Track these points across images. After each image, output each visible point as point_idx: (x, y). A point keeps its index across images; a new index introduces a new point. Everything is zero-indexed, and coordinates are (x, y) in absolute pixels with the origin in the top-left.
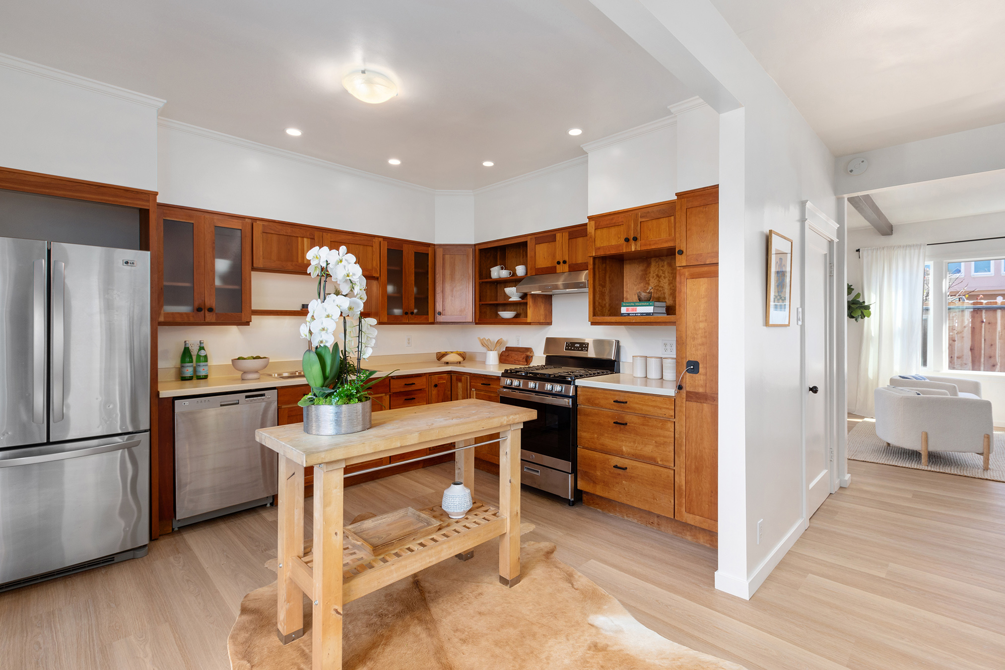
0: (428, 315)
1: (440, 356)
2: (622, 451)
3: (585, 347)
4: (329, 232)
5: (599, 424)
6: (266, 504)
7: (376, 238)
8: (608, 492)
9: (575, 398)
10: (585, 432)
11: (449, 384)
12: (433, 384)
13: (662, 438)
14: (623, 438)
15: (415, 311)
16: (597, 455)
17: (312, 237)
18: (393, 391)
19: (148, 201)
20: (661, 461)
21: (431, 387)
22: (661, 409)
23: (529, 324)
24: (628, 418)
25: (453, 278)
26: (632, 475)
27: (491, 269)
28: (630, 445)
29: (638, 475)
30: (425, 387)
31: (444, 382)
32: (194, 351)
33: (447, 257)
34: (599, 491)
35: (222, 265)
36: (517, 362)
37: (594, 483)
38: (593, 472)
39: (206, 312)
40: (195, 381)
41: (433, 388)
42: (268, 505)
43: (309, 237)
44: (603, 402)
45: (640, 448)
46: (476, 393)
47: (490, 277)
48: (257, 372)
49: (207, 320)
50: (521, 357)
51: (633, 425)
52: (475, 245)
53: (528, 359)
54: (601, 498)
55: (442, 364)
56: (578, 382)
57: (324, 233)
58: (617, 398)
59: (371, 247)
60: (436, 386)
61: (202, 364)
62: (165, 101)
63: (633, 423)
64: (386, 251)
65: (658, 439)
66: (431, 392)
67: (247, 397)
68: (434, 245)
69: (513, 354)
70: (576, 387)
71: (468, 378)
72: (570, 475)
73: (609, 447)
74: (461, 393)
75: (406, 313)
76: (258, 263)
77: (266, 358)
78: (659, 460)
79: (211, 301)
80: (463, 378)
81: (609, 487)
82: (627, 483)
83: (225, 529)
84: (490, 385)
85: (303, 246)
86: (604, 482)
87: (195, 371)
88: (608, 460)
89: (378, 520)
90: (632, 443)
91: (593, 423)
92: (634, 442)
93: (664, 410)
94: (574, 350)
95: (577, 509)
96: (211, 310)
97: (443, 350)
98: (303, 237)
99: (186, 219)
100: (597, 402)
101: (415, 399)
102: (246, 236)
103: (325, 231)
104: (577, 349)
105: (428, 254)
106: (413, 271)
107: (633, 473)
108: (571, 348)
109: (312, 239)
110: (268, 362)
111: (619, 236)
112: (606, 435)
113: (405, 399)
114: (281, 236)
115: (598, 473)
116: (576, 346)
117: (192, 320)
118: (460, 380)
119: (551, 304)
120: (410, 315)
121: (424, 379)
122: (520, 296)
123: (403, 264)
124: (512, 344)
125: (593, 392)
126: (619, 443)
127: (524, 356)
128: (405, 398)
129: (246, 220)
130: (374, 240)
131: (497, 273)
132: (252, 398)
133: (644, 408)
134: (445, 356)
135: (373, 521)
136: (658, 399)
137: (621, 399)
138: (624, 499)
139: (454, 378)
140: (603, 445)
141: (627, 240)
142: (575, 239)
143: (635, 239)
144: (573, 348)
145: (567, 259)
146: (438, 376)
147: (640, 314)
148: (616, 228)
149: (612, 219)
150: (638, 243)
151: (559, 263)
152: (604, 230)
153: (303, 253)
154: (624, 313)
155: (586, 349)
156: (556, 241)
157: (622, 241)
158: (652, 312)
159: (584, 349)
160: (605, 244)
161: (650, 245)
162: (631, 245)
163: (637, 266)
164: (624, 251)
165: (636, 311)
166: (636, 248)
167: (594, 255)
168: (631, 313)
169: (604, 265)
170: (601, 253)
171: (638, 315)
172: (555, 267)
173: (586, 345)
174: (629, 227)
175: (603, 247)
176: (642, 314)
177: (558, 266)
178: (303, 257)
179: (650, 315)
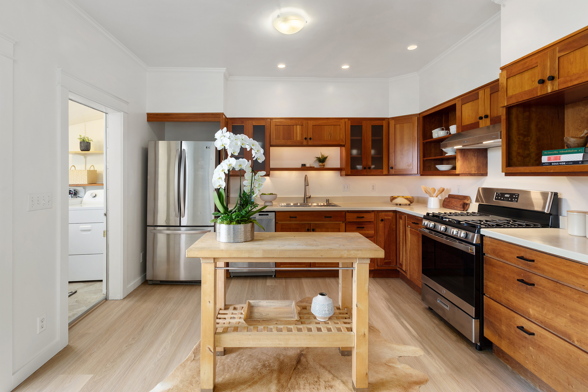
0: (383, 169)
1: (393, 198)
2: (529, 313)
3: (515, 198)
4: (312, 120)
5: (504, 277)
7: (343, 119)
8: (514, 352)
9: (479, 247)
10: (490, 281)
11: (394, 220)
12: (380, 219)
13: (579, 314)
14: (530, 300)
15: (373, 167)
16: (503, 309)
17: (302, 124)
18: (348, 220)
19: (220, 118)
20: (578, 341)
21: (379, 221)
22: (577, 277)
23: (458, 175)
24: (535, 279)
25: (402, 142)
26: (540, 344)
27: (433, 131)
28: (537, 309)
29: (548, 347)
30: (373, 220)
31: (390, 218)
33: (398, 126)
34: (504, 346)
36: (456, 207)
37: (500, 336)
38: (498, 325)
41: (380, 221)
42: (273, 276)
43: (300, 124)
44: (508, 255)
45: (550, 317)
46: (410, 229)
47: (433, 138)
48: (271, 202)
50: (459, 203)
51: (541, 288)
52: (420, 114)
53: (465, 206)
54: (503, 353)
55: (394, 205)
56: (484, 231)
57: (309, 121)
58: (522, 254)
59: (339, 126)
60: (382, 220)
62: (226, 68)
63: (541, 285)
64: (350, 127)
65: (574, 313)
66: (379, 224)
67: (260, 215)
68: (388, 119)
69: (453, 201)
70: (482, 236)
71: (406, 217)
72: (473, 319)
73: (515, 305)
74: (402, 228)
75: (365, 168)
76: (273, 142)
77: (276, 194)
78: (575, 339)
80: (403, 216)
81: (515, 347)
82: (534, 350)
84: (418, 224)
85: (297, 130)
86: (509, 339)
88: (514, 317)
89: (270, 303)
90: (540, 309)
91: (499, 275)
92: (543, 308)
93: (582, 280)
94: (503, 200)
98: (297, 125)
99: (241, 124)
100: (502, 254)
101: (364, 228)
102: (267, 129)
103: (309, 119)
104: (507, 199)
105: (383, 126)
106: (370, 139)
107: (541, 342)
108: (501, 198)
109: (302, 125)
111: (533, 80)
112: (512, 291)
113: (357, 227)
114: (285, 126)
115: (504, 328)
116: (506, 196)
118: (401, 218)
119: (487, 157)
120: (368, 170)
121: (373, 215)
123: (363, 135)
124: (454, 192)
125: (498, 244)
126: (526, 304)
127: (461, 203)
128: (357, 226)
129: (268, 120)
130: (341, 121)
131: (438, 133)
132: (262, 216)
133: (555, 272)
134: (395, 199)
135: (267, 303)
136: (574, 264)
137: (528, 256)
138: (530, 367)
139: (398, 216)
140: (509, 301)
141: (541, 82)
142: (496, 93)
143: (552, 78)
144: (502, 198)
145: (488, 113)
146: (385, 214)
147: (565, 163)
148: (530, 72)
149: (525, 63)
150: (556, 82)
151: (481, 118)
152: (516, 77)
153: (297, 134)
154: (544, 163)
155: (516, 200)
156: (479, 98)
157: (536, 84)
158: (581, 159)
159: (513, 199)
160: (518, 91)
161: (571, 81)
162: (547, 86)
163: (583, 108)
164: (539, 94)
165: (560, 159)
166: (553, 89)
167: (506, 105)
168: (553, 163)
169: (527, 114)
170: (513, 101)
171: (562, 163)
172: (478, 123)
173: (516, 196)
174: (544, 67)
175: (516, 94)
176: (567, 163)
177: (480, 121)
178: (297, 137)
179: (579, 164)
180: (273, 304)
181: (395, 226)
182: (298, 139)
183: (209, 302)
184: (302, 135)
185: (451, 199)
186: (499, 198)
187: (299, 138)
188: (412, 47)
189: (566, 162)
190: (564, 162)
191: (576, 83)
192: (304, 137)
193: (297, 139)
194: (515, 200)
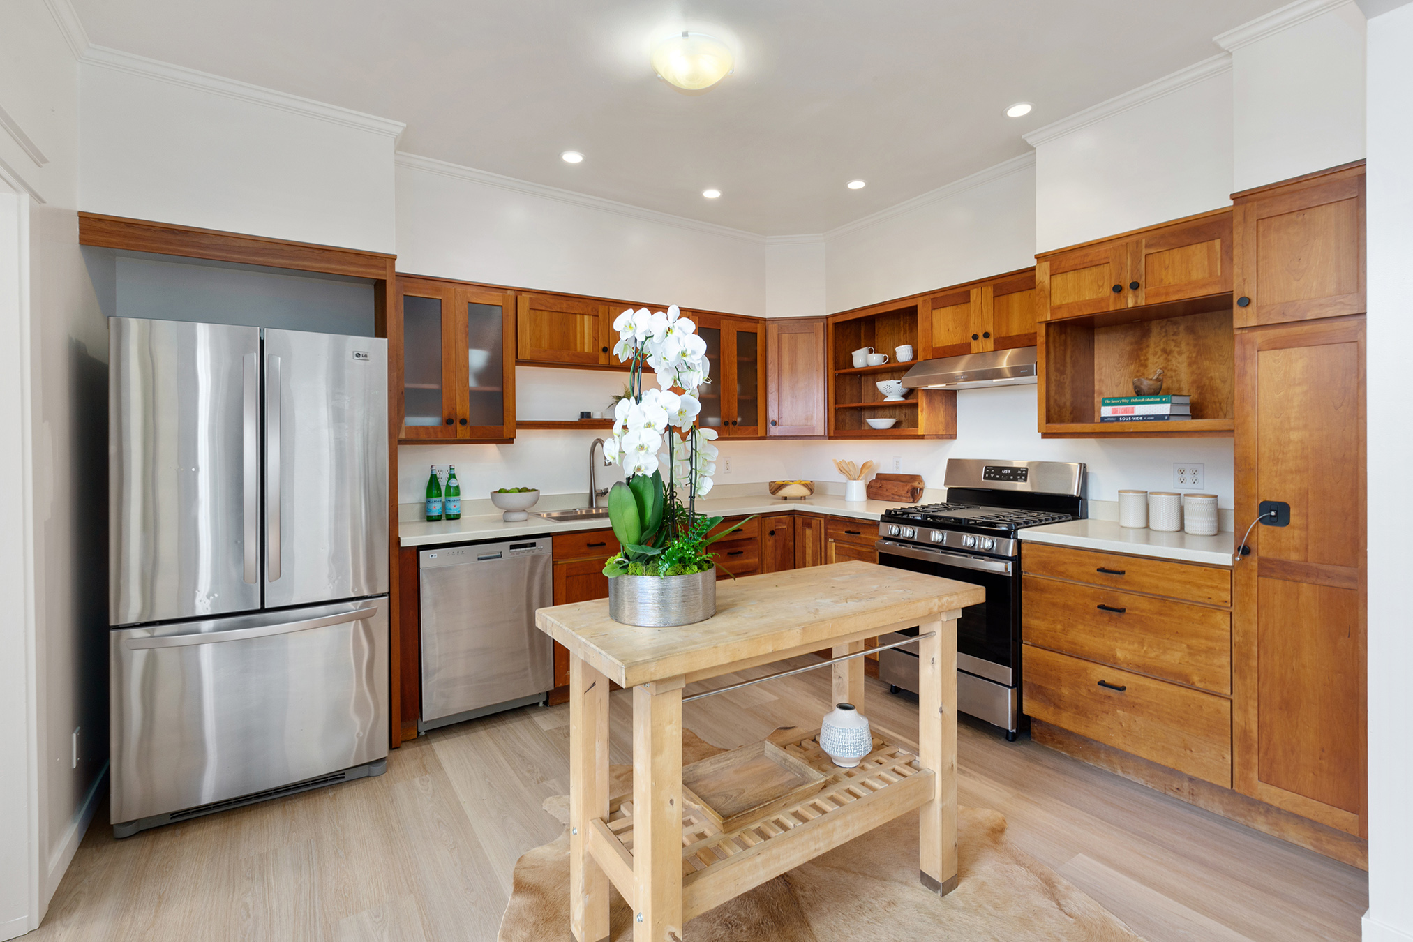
0: (757, 425)
1: (776, 488)
2: (1114, 657)
3: (1021, 475)
4: (617, 304)
5: (1066, 607)
6: (538, 703)
8: (1086, 726)
9: (1017, 560)
10: (1036, 618)
11: (791, 530)
12: (769, 531)
13: (1203, 641)
14: (1117, 635)
15: (739, 420)
16: (1062, 660)
17: (596, 314)
19: (385, 268)
20: (1201, 681)
21: (765, 535)
22: (1199, 587)
23: (922, 437)
24: (1124, 600)
25: (793, 370)
26: (1136, 701)
27: (853, 353)
28: (1131, 647)
29: (1151, 702)
30: (756, 535)
31: (785, 527)
32: (443, 482)
33: (785, 337)
34: (1066, 721)
35: (477, 358)
36: (897, 497)
37: (1057, 706)
38: (1053, 688)
39: (458, 424)
40: (444, 522)
41: (767, 536)
42: (541, 704)
43: (590, 313)
44: (1073, 570)
45: (1153, 655)
46: (836, 546)
47: (854, 367)
48: (524, 511)
49: (460, 436)
50: (904, 489)
51: (1137, 612)
52: (827, 317)
53: (915, 493)
54: (1069, 733)
55: (779, 499)
56: (1023, 534)
57: (611, 308)
58: (1103, 564)
60: (772, 533)
61: (453, 498)
62: (405, 125)
63: (1137, 609)
65: (1193, 642)
66: (766, 542)
67: (512, 547)
68: (765, 320)
69: (890, 485)
70: (1019, 542)
71: (823, 522)
72: (1009, 690)
73: (1087, 648)
74: (811, 544)
75: (726, 423)
76: (525, 354)
77: (535, 490)
78: (1195, 679)
79: (463, 408)
80: (814, 522)
81: (1088, 717)
82: (1126, 713)
83: (485, 737)
84: (859, 533)
85: (584, 327)
86: (1077, 707)
87: (444, 508)
88: (1085, 670)
90: (1136, 645)
91: (1054, 604)
92: (1142, 643)
93: (1206, 590)
94: (1000, 479)
95: (1021, 749)
96: (463, 422)
97: (779, 479)
98: (583, 314)
99: (432, 295)
100: (1061, 569)
101: (742, 552)
102: (508, 315)
103: (612, 304)
104: (1007, 478)
105: (757, 334)
106: (735, 360)
107: (1137, 698)
108: (995, 476)
109: (595, 316)
110: (538, 496)
111: (1101, 284)
112: (1081, 627)
113: (729, 553)
114: (554, 313)
115: (1065, 691)
116: (1003, 472)
117: (440, 436)
118: (809, 525)
119: (955, 406)
120: (731, 426)
121: (754, 523)
122: (902, 394)
123: (721, 350)
124: (888, 468)
125: (1053, 553)
126: (1109, 643)
127: (908, 487)
128: (728, 551)
129: (509, 291)
131: (863, 358)
132: (519, 550)
133: (1163, 584)
134: (784, 487)
136: (1194, 569)
137: (1112, 566)
138: (1118, 742)
139: (799, 521)
140: (1075, 644)
141: (1118, 289)
142: (1005, 296)
143: (1135, 286)
144: (998, 476)
145: (990, 329)
146: (775, 519)
147: (1141, 418)
148: (1094, 270)
149: (1087, 255)
150: (1142, 293)
151: (975, 337)
152: (1068, 276)
153: (584, 338)
154: (1107, 418)
155: (1023, 477)
156: (970, 302)
157: (1107, 291)
158: (1168, 413)
159: (1019, 477)
160: (1071, 299)
161: (1167, 294)
162: (1126, 298)
163: (1122, 336)
164: (1111, 308)
165: (1133, 412)
166: (1136, 302)
167: (1049, 319)
168: (1122, 417)
169: (1063, 337)
170: (1064, 315)
171: (1137, 418)
172: (969, 344)
173: (1022, 471)
174: (1121, 266)
175: (1068, 304)
176: (1146, 418)
177: (973, 342)
178: (583, 343)
179: (1164, 419)
180: (725, 763)
182: (586, 350)
183: (671, 801)
184: (596, 339)
185: (884, 482)
186: (992, 476)
187: (588, 348)
188: (856, 185)
189: (1143, 416)
190: (1140, 416)
191: (1174, 298)
192: (602, 345)
193: (584, 349)
194: (1021, 478)
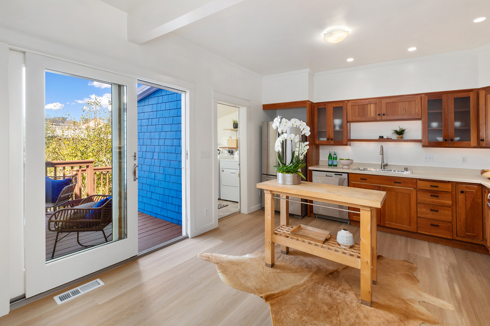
0: (470, 141)
1: (483, 172)
7: (419, 95)
11: (480, 193)
12: (460, 191)
17: (376, 103)
19: (306, 104)
31: (474, 191)
32: (333, 155)
35: (337, 122)
39: (331, 140)
40: (333, 166)
41: (460, 193)
42: (349, 224)
43: (374, 103)
48: (348, 166)
49: (331, 143)
57: (382, 100)
59: (414, 102)
60: (462, 192)
61: (334, 160)
64: (427, 102)
66: (458, 195)
67: (335, 174)
68: (477, 89)
75: (446, 140)
76: (350, 119)
77: (352, 160)
79: (332, 136)
85: (371, 108)
87: (332, 163)
96: (332, 139)
98: (371, 104)
99: (324, 106)
101: (438, 197)
102: (344, 109)
103: (383, 98)
105: (470, 97)
106: (453, 111)
110: (353, 162)
114: (360, 106)
117: (326, 143)
120: (450, 141)
121: (450, 186)
123: (443, 108)
128: (431, 194)
129: (345, 102)
130: (416, 97)
132: (337, 176)
139: (484, 190)
146: (466, 186)
153: (371, 112)
178: (371, 113)
180: (315, 230)
181: (480, 200)
182: (372, 115)
183: (269, 215)
184: (376, 111)
187: (373, 114)
192: (378, 113)
193: (371, 116)
